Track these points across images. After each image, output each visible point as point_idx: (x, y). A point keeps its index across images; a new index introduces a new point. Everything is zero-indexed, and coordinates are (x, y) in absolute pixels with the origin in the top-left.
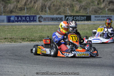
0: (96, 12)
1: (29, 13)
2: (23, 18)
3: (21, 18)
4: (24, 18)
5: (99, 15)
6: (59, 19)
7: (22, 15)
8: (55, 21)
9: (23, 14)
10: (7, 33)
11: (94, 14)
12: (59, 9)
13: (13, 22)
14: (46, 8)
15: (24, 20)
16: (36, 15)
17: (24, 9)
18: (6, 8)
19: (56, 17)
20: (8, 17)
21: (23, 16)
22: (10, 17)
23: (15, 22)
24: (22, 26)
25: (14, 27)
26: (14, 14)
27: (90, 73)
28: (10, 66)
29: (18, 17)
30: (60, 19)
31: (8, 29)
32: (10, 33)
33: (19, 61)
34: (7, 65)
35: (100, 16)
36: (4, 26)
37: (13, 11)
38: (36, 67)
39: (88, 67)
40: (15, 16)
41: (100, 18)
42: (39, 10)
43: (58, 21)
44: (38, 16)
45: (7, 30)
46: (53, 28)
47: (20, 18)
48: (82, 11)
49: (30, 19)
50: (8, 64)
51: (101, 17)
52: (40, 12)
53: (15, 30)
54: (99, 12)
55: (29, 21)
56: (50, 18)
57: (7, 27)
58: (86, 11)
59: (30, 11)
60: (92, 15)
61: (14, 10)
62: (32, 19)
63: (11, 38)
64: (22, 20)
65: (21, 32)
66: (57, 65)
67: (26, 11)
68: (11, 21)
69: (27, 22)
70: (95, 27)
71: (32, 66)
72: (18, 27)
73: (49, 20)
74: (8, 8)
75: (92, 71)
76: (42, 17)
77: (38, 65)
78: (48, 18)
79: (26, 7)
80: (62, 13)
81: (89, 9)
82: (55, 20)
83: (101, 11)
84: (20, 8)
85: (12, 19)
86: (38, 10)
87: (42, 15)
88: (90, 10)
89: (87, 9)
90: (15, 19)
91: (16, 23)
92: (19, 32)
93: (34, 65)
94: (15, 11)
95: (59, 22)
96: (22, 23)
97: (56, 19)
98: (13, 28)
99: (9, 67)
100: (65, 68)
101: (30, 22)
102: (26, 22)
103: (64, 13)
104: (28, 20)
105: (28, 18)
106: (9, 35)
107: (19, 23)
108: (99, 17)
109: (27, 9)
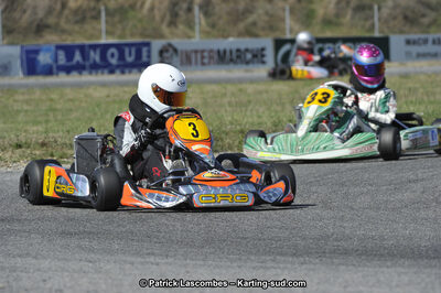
0: (410, 19)
1: (118, 32)
2: (92, 53)
3: (85, 56)
4: (95, 56)
5: (423, 36)
6: (249, 56)
7: (87, 42)
8: (232, 66)
9: (91, 37)
10: (26, 123)
11: (401, 32)
12: (248, 11)
13: (49, 71)
14: (190, 10)
15: (95, 61)
16: (146, 40)
17: (97, 17)
18: (17, 15)
19: (234, 47)
20: (28, 52)
21: (94, 47)
22: (37, 52)
23: (57, 74)
24: (91, 91)
25: (54, 96)
26: (52, 39)
27: (397, 286)
28: (45, 264)
29: (69, 51)
30: (255, 56)
31: (27, 102)
32: (36, 123)
33: (85, 243)
34: (34, 261)
35: (431, 37)
36: (11, 90)
37: (48, 26)
38: (157, 264)
39: (389, 264)
40: (59, 47)
41: (430, 48)
42: (162, 20)
43: (244, 67)
44: (157, 45)
45: (25, 107)
46: (225, 95)
47: (78, 57)
48: (348, 17)
49: (122, 57)
50: (35, 258)
51: (434, 42)
52: (165, 29)
53: (59, 107)
54: (425, 21)
55: (118, 66)
56: (211, 51)
57: (27, 97)
58: (366, 19)
59: (120, 22)
60: (394, 33)
61: (51, 20)
62: (130, 59)
63: (43, 145)
64: (87, 64)
65: (87, 114)
66: (251, 253)
67: (107, 22)
68: (39, 69)
69: (112, 72)
70: (411, 85)
71: (142, 263)
72: (69, 93)
73: (206, 61)
74: (24, 12)
75: (405, 279)
76: (175, 50)
77: (167, 256)
78: (203, 51)
79: (103, 8)
80: (263, 29)
81: (379, 9)
82: (231, 60)
83: (432, 15)
84: (76, 12)
85: (44, 58)
86: (158, 18)
87: (176, 42)
88: (385, 11)
89: (371, 8)
90: (56, 60)
91: (63, 78)
92: (74, 115)
93: (152, 259)
94: (57, 25)
95: (251, 66)
96: (86, 77)
97: (238, 57)
98: (52, 100)
99: (39, 270)
100: (286, 268)
101: (123, 72)
102: (106, 71)
103: (272, 28)
104: (114, 61)
105: (113, 55)
106: (35, 128)
107: (74, 78)
108: (426, 41)
109: (109, 13)
